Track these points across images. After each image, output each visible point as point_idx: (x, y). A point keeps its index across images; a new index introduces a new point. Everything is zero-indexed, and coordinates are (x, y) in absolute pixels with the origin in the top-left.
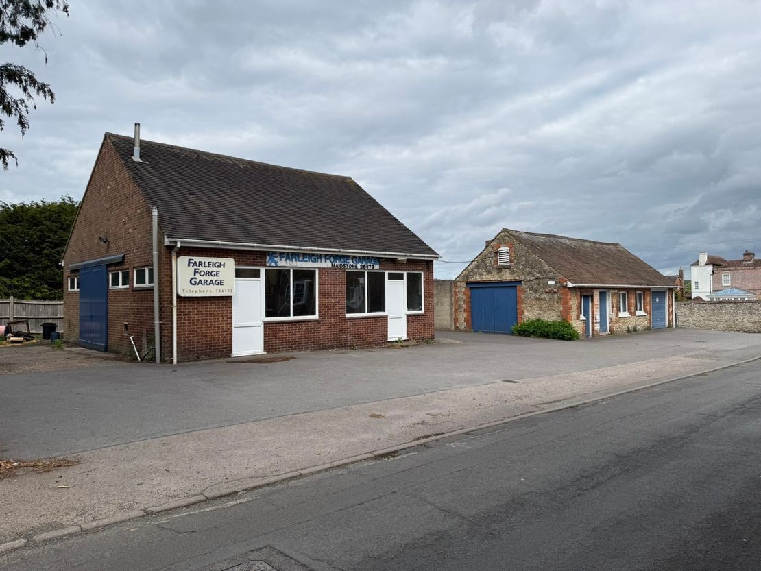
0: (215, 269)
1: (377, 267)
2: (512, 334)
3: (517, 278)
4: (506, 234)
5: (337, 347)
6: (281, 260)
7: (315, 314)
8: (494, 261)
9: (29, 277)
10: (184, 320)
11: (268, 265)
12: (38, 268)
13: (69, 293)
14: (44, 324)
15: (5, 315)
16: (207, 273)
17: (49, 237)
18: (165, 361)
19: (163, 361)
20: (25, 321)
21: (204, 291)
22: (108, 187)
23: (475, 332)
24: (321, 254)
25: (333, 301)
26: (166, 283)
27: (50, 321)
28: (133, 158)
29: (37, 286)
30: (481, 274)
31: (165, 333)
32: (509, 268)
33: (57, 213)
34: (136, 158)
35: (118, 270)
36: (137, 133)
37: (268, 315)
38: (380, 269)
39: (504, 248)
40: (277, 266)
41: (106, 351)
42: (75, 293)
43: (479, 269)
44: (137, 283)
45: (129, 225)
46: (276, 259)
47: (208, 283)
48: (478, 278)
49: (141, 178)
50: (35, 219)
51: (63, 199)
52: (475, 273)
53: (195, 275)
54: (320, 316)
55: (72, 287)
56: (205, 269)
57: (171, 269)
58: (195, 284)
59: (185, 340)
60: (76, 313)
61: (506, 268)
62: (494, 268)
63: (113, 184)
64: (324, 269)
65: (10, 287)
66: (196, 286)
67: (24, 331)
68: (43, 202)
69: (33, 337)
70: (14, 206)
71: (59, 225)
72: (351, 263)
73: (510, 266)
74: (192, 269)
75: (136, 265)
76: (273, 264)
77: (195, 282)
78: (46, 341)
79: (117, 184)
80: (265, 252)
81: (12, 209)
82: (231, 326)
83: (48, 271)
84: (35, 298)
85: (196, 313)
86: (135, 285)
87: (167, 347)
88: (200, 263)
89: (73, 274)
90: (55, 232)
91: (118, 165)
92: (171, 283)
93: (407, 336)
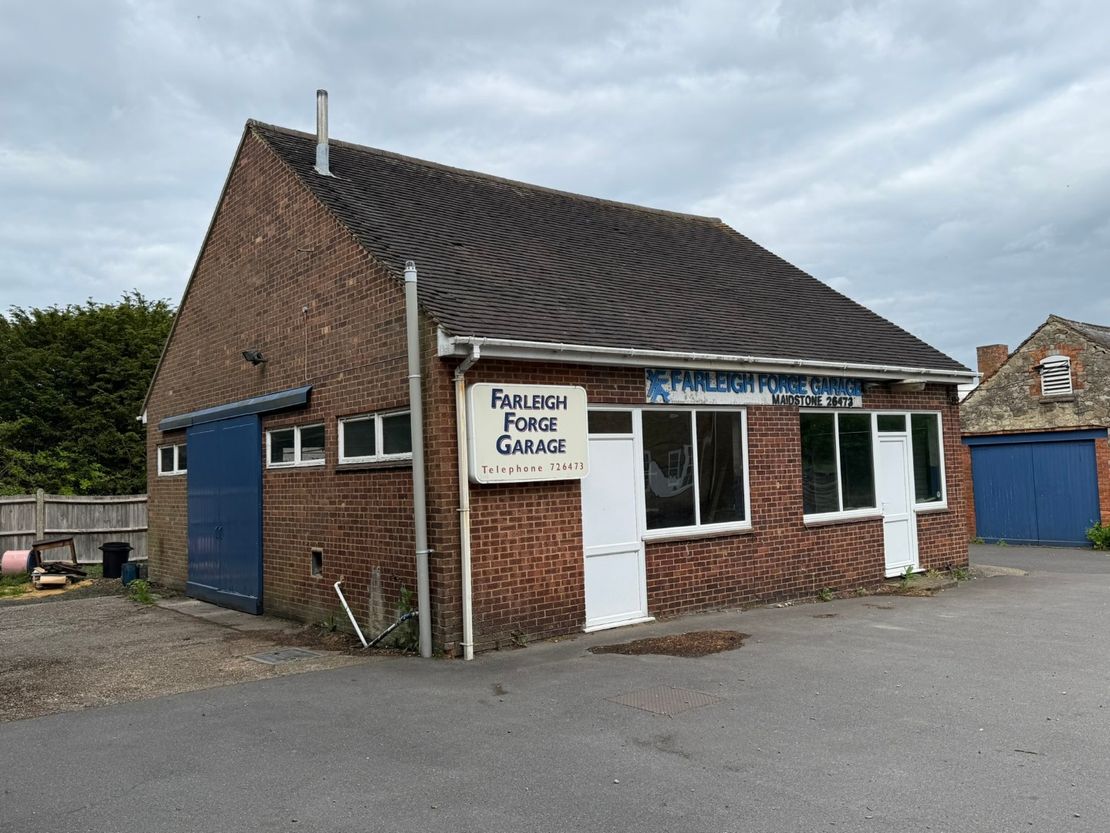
0: (547, 413)
1: (858, 401)
2: (1091, 545)
3: (1095, 422)
4: (1060, 326)
5: (791, 597)
6: (674, 389)
7: (742, 518)
8: (1032, 387)
9: (66, 449)
10: (485, 544)
11: (648, 400)
12: (84, 431)
13: (162, 480)
14: (105, 545)
15: (28, 528)
16: (531, 424)
17: (103, 370)
18: (446, 652)
19: (438, 652)
20: (66, 540)
21: (526, 469)
22: (259, 240)
23: (988, 542)
24: (751, 373)
25: (778, 485)
26: (445, 451)
27: (114, 539)
28: (317, 168)
29: (83, 465)
30: (1000, 417)
31: (445, 578)
32: (1072, 400)
33: (116, 323)
34: (322, 167)
35: (292, 425)
36: (321, 120)
37: (651, 525)
38: (864, 407)
39: (1055, 359)
40: (666, 404)
41: (260, 610)
42: (175, 479)
43: (992, 405)
44: (347, 454)
45: (324, 318)
46: (666, 387)
47: (534, 448)
48: (991, 426)
49: (345, 207)
50: (77, 337)
51: (127, 299)
52: (980, 415)
53: (506, 429)
54: (753, 523)
55: (168, 466)
56: (527, 414)
57: (454, 416)
58: (507, 452)
59: (488, 594)
60: (177, 522)
61: (1062, 400)
62: (1031, 402)
63: (271, 231)
64: (758, 407)
65: (32, 469)
66: (510, 456)
67: (65, 561)
68: (90, 304)
69: (85, 574)
70: (37, 314)
71: (122, 346)
72: (810, 393)
73: (1076, 397)
74: (500, 413)
75: (346, 410)
76: (659, 400)
77: (508, 446)
78: (112, 581)
79: (284, 228)
80: (642, 369)
81: (33, 319)
82: (581, 554)
83: (102, 436)
84: (80, 492)
85: (509, 523)
86: (343, 460)
87: (450, 615)
88: (517, 399)
89: (169, 439)
90: (115, 361)
91: (286, 186)
92: (456, 451)
93: (921, 562)
